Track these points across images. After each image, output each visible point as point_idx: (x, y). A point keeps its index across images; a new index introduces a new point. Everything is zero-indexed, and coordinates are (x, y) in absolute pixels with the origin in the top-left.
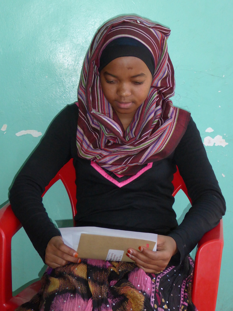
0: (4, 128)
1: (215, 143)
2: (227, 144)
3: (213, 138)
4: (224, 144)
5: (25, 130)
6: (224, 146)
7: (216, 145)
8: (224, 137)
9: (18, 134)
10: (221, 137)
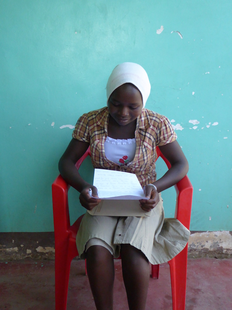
0: (53, 124)
1: (176, 129)
2: (183, 128)
3: (175, 125)
4: (181, 129)
5: (65, 125)
6: (181, 130)
7: (177, 129)
8: (181, 125)
9: (61, 128)
10: (180, 125)
